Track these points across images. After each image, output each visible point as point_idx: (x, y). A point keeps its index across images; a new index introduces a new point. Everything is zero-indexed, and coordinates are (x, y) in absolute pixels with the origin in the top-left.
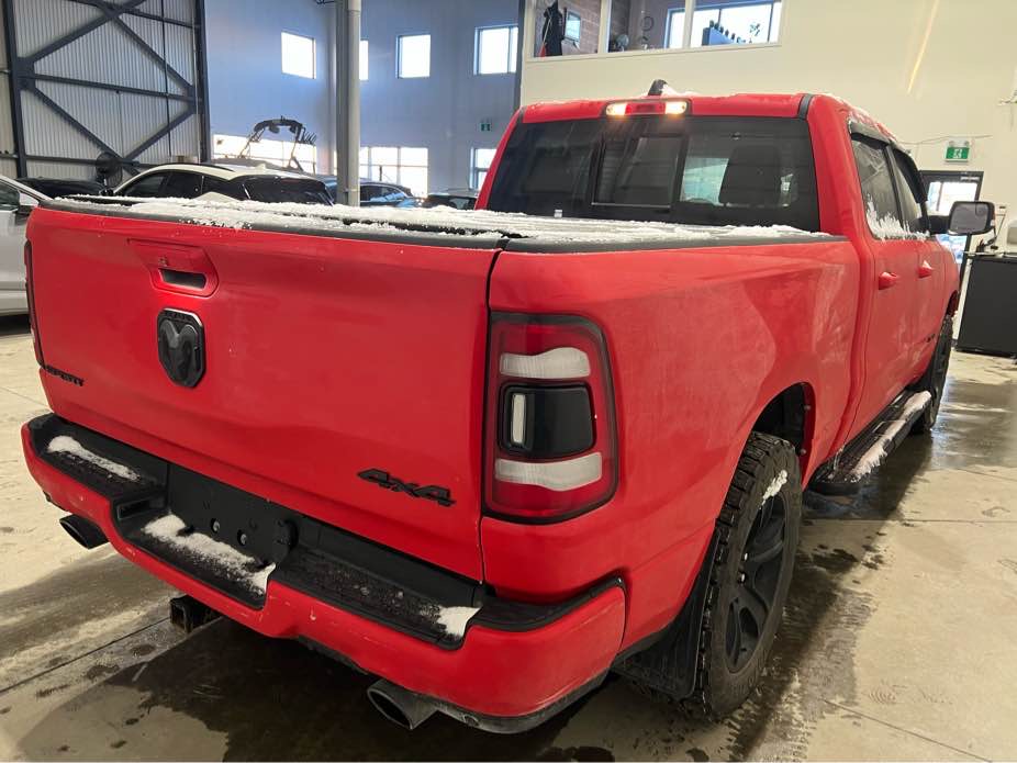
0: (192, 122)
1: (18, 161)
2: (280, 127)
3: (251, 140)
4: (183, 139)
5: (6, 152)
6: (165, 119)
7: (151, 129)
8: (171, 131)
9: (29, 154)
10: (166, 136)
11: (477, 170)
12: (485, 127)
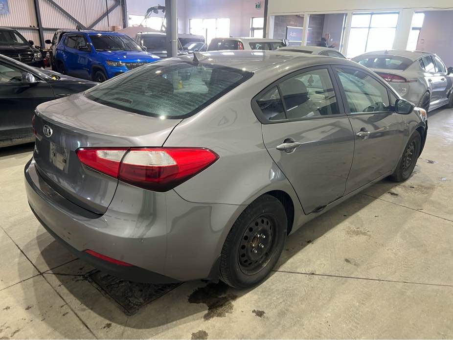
0: (118, 9)
1: (39, 30)
2: (159, 10)
3: (146, 18)
4: (114, 18)
5: (34, 26)
6: (106, 9)
7: (100, 14)
8: (109, 15)
9: (44, 27)
10: (106, 17)
11: (253, 29)
12: (258, 6)
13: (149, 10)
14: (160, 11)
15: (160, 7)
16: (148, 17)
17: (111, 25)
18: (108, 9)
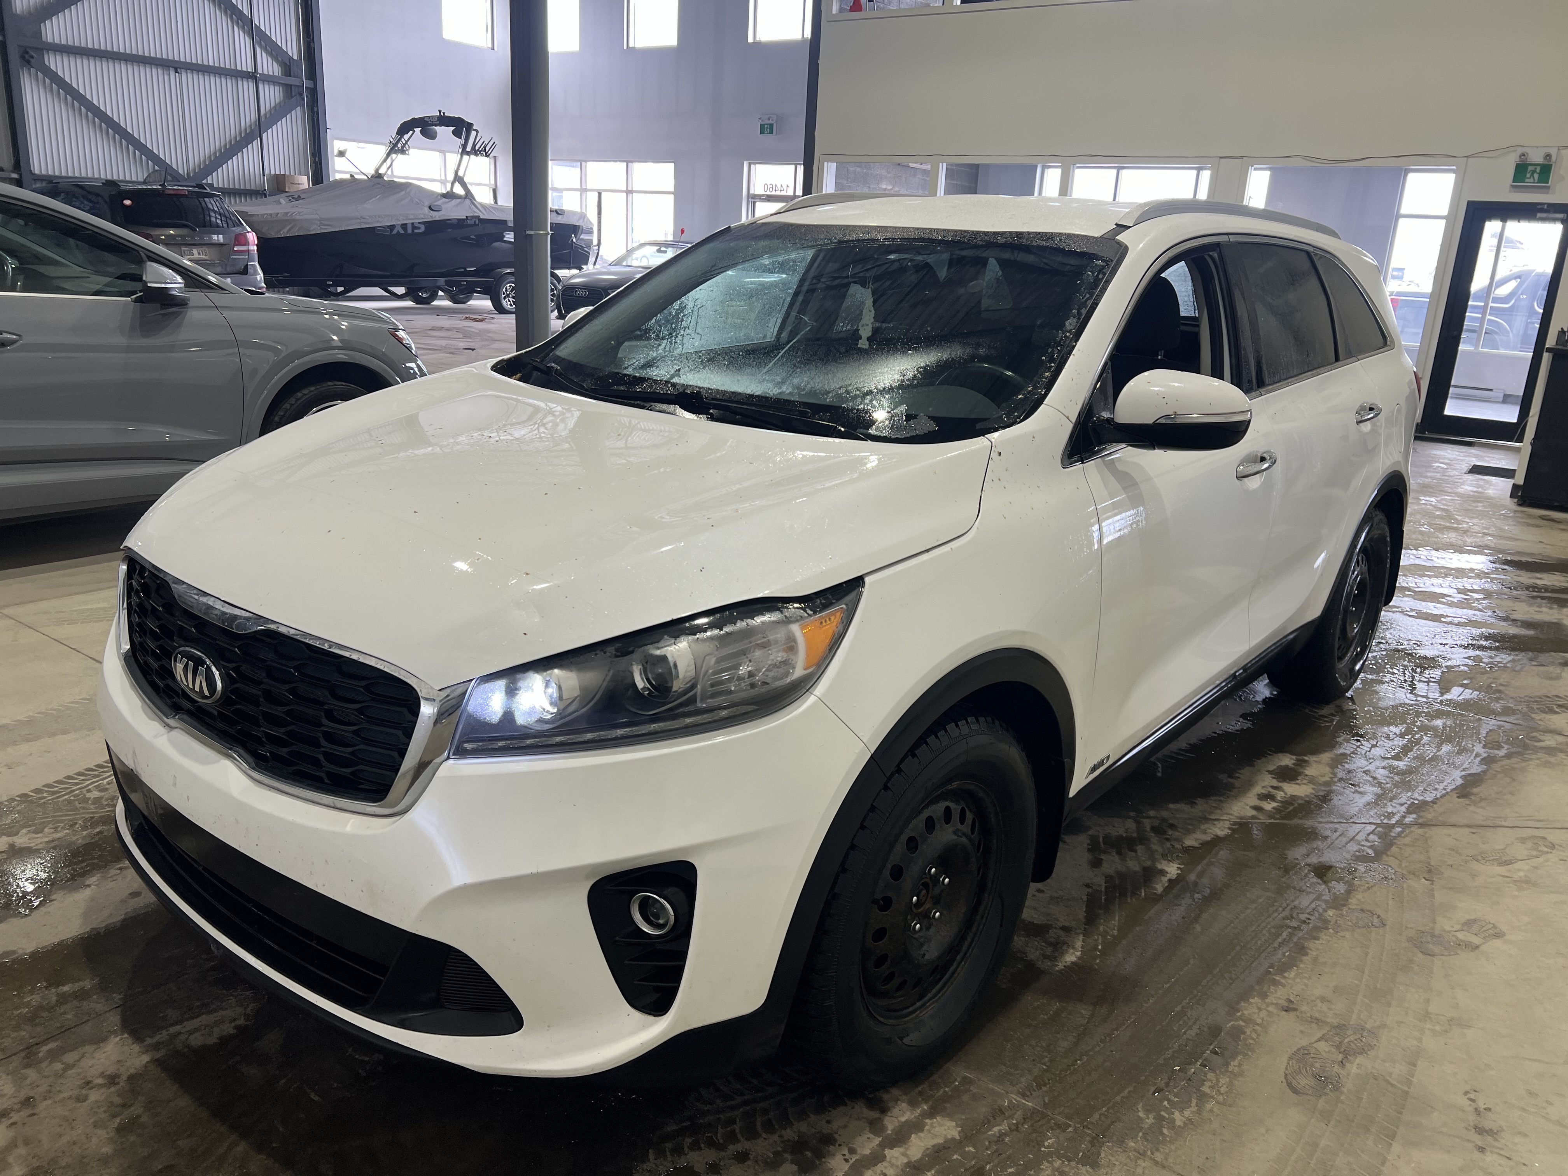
0: (297, 118)
2: (437, 128)
3: (392, 150)
4: (283, 149)
6: (254, 116)
7: (232, 131)
8: (264, 135)
9: (37, 172)
10: (256, 143)
11: (754, 199)
12: (766, 129)
13: (405, 128)
14: (444, 132)
15: (444, 120)
16: (403, 151)
17: (273, 169)
18: (263, 119)
